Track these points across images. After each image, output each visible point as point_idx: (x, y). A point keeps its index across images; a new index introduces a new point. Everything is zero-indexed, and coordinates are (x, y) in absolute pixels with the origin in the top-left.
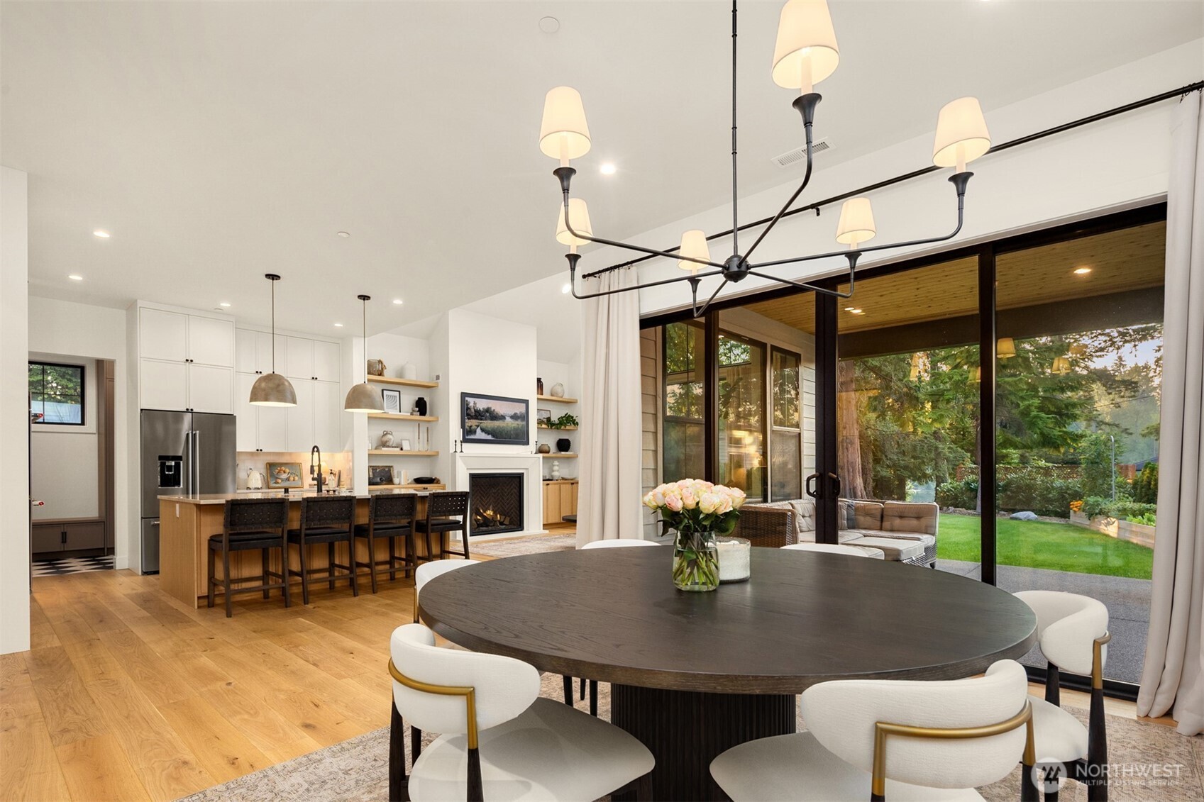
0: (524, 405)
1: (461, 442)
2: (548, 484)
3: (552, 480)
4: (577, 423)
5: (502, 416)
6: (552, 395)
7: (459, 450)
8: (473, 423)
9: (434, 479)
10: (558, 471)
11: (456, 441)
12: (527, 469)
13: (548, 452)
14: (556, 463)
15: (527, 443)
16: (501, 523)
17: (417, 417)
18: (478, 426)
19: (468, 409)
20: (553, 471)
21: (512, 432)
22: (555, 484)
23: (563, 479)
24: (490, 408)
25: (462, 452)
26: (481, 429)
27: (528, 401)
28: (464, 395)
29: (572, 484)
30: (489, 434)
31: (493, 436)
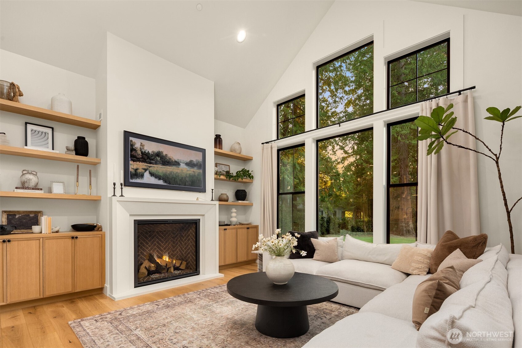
0: (201, 154)
1: (121, 185)
2: (225, 229)
3: (229, 225)
4: (252, 176)
5: (175, 161)
6: (231, 151)
7: (118, 193)
8: (140, 166)
9: (96, 226)
10: (235, 217)
11: (114, 184)
12: (203, 215)
13: (227, 201)
14: (234, 210)
15: (204, 191)
16: (176, 268)
17: (73, 156)
18: (146, 170)
19: (133, 150)
20: (232, 217)
21: (187, 179)
22: (232, 229)
23: (241, 224)
24: (162, 152)
25: (122, 196)
26: (149, 172)
27: (205, 150)
28: (127, 135)
29: (248, 228)
30: (160, 179)
31: (165, 181)
